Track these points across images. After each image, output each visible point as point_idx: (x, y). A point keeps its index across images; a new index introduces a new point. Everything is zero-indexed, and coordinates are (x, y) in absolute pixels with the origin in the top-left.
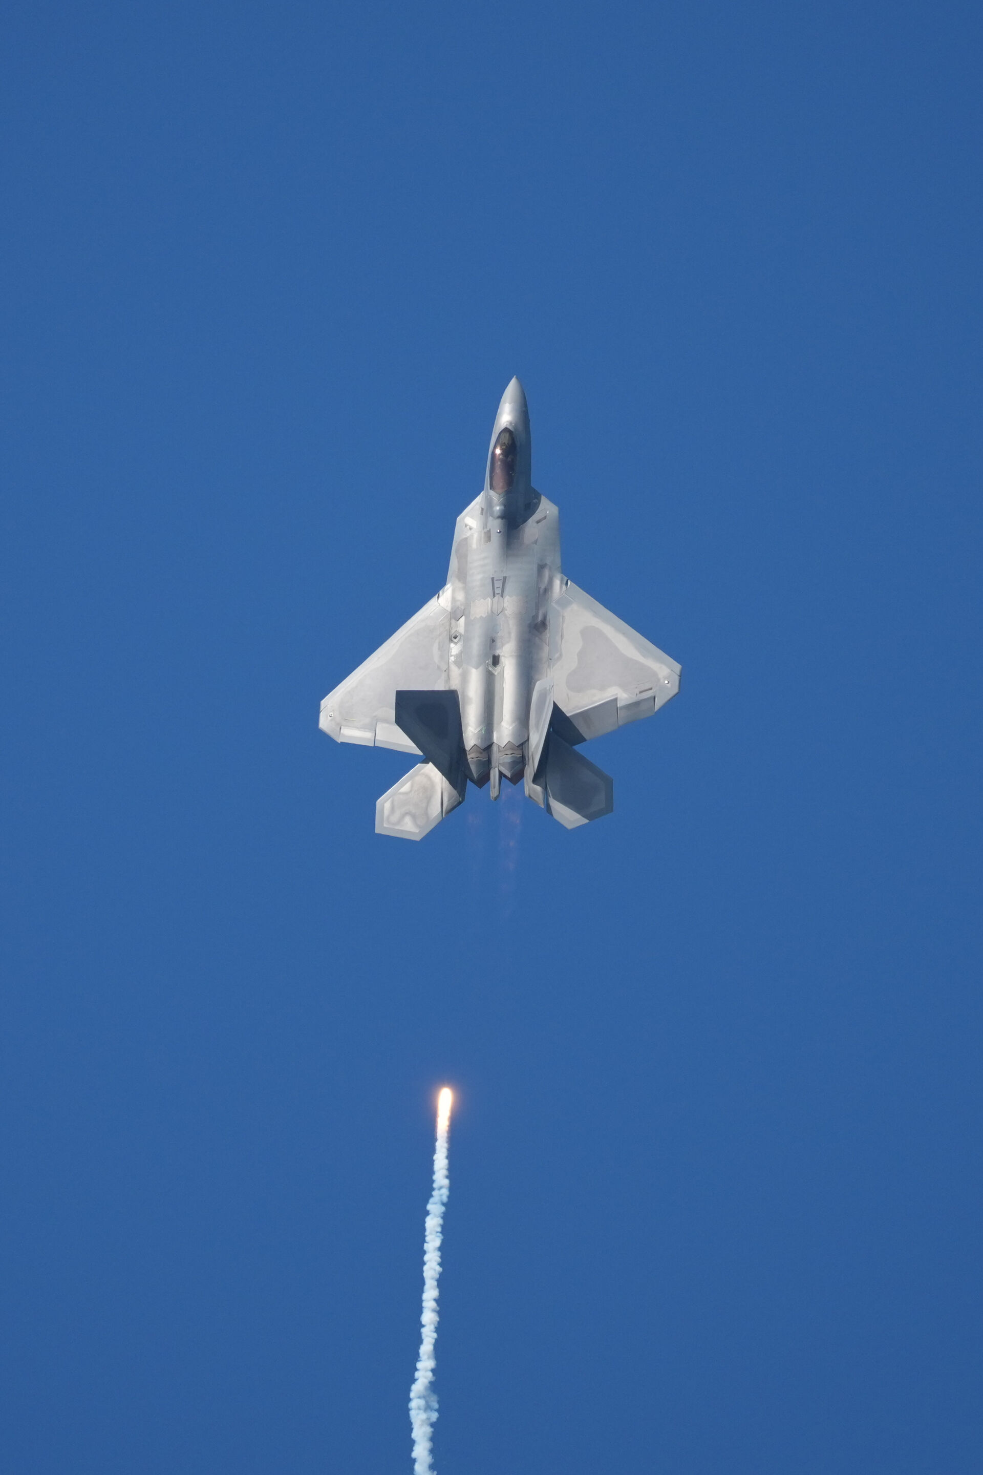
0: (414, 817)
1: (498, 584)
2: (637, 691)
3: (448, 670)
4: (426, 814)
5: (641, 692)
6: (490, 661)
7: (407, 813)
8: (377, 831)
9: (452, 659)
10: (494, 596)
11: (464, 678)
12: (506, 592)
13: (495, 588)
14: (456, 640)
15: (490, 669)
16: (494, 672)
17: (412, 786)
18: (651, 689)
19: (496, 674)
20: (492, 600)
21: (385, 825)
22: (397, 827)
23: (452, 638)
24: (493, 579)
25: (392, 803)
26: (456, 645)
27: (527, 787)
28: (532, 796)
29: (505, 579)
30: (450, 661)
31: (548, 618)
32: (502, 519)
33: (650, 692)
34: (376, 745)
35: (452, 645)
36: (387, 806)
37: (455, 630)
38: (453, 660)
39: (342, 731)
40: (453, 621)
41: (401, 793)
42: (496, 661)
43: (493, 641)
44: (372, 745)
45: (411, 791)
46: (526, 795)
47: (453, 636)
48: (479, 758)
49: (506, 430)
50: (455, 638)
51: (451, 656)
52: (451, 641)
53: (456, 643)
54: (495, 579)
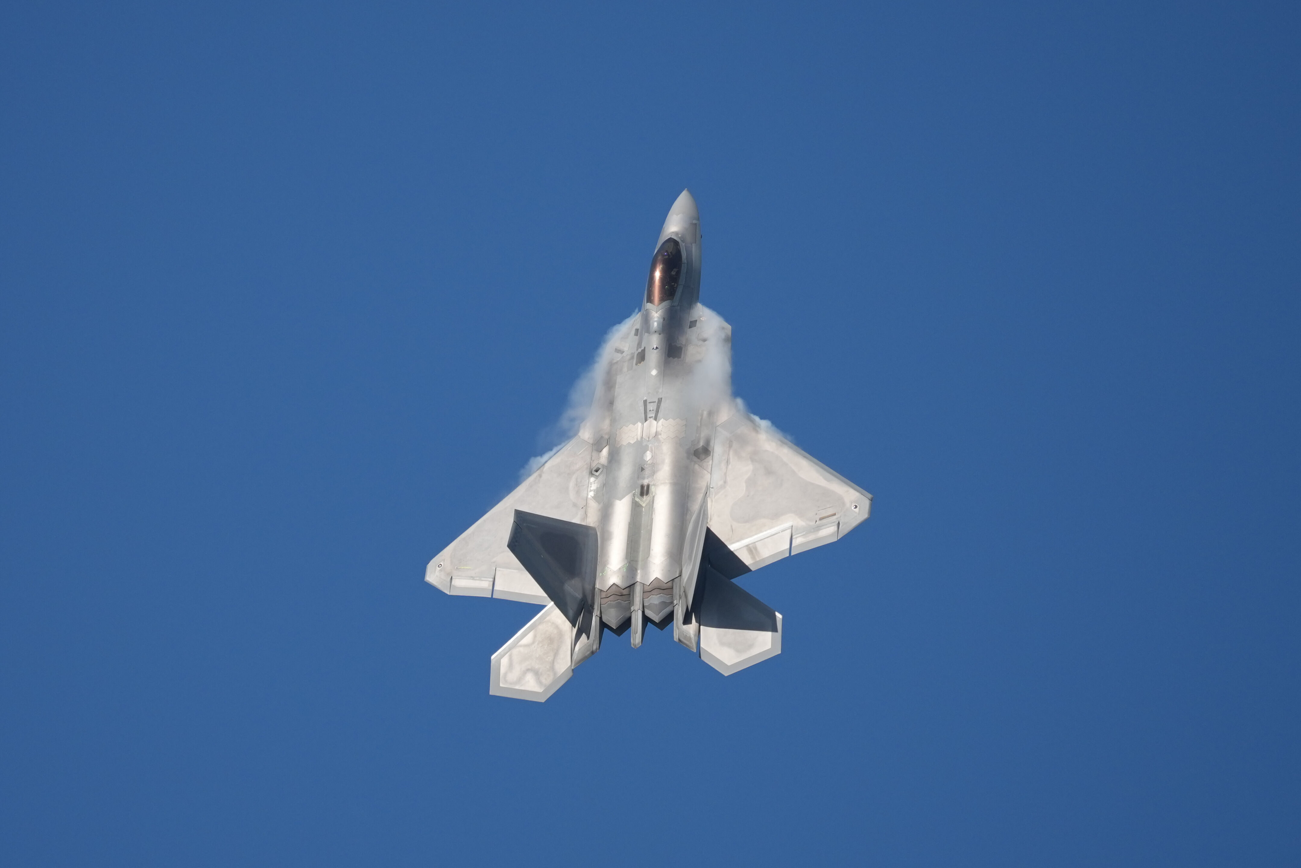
0: (537, 673)
1: (652, 407)
2: (818, 517)
3: (586, 506)
4: (552, 668)
5: (821, 519)
6: (638, 490)
7: (528, 670)
8: (492, 693)
9: (591, 494)
10: (646, 420)
11: (606, 514)
12: (660, 415)
13: (648, 411)
14: (597, 474)
15: (637, 499)
16: (641, 503)
17: (535, 636)
18: (835, 514)
19: (644, 505)
20: (643, 424)
21: (501, 685)
22: (517, 687)
23: (593, 470)
24: (645, 402)
25: (511, 657)
26: (597, 479)
27: (677, 631)
28: (682, 639)
29: (660, 400)
30: (589, 497)
31: (712, 444)
32: (660, 334)
33: (835, 517)
34: (494, 597)
35: (592, 479)
36: (504, 661)
37: (597, 462)
38: (593, 495)
39: (453, 583)
40: (595, 454)
41: (521, 646)
42: (645, 491)
43: (643, 469)
44: (490, 597)
45: (533, 643)
46: (675, 640)
47: (595, 469)
48: (619, 601)
49: (670, 240)
50: (597, 471)
51: (591, 491)
52: (591, 474)
53: (597, 477)
54: (648, 402)
